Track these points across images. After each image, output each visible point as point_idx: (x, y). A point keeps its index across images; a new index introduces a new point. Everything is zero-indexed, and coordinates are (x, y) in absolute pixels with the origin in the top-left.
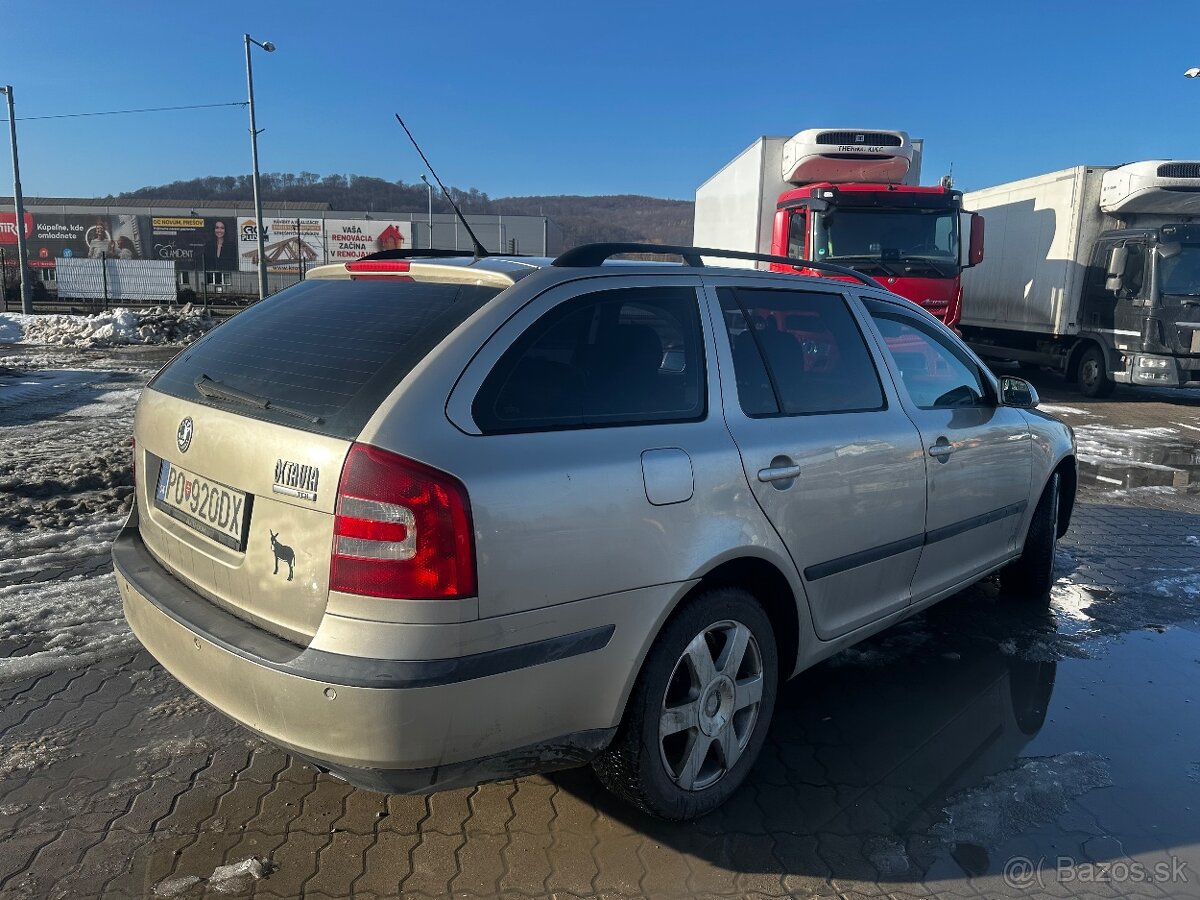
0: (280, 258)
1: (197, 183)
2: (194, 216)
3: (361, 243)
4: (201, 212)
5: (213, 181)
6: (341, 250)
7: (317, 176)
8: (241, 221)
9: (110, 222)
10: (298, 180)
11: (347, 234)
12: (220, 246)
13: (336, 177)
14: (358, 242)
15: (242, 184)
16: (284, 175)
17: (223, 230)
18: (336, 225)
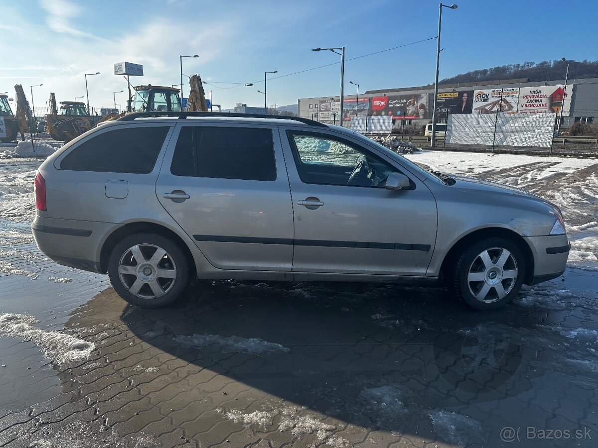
0: (493, 110)
1: (469, 74)
2: (454, 91)
3: (540, 99)
4: (458, 89)
5: (477, 72)
6: (528, 104)
7: (533, 63)
8: (476, 92)
9: (417, 97)
10: (522, 67)
11: (532, 95)
12: (464, 105)
13: (545, 62)
14: (538, 99)
15: (491, 72)
16: (514, 65)
17: (466, 98)
18: (526, 90)
